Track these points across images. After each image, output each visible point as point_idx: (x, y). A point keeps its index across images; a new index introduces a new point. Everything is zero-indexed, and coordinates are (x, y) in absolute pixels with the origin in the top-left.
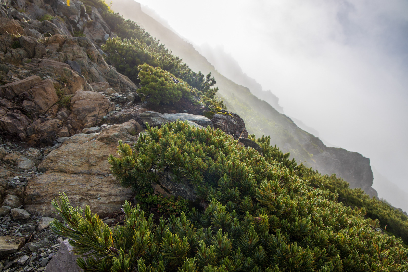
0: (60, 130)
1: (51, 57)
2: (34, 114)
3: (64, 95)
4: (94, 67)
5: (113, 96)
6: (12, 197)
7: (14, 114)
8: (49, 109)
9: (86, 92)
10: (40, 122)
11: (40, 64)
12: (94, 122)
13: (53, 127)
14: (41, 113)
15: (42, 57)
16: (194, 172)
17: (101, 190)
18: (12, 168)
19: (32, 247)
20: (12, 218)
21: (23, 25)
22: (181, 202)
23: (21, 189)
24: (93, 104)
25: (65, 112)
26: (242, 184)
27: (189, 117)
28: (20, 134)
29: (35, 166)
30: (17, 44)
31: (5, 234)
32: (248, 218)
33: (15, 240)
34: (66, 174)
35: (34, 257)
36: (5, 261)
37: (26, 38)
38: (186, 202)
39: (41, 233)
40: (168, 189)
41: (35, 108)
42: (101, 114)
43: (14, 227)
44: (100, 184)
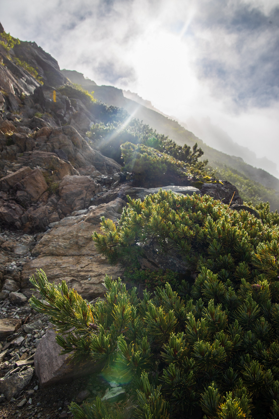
0: (51, 216)
1: (40, 149)
2: (27, 202)
3: (53, 182)
4: (79, 153)
5: (99, 178)
6: (10, 281)
7: (9, 205)
8: (40, 197)
9: (72, 177)
10: (33, 210)
11: (30, 156)
12: (82, 205)
13: (44, 214)
14: (33, 201)
15: (32, 150)
16: (180, 242)
17: (91, 270)
18: (10, 254)
19: (27, 329)
20: (11, 302)
21: (16, 124)
22: (170, 275)
23: (18, 273)
24: (79, 188)
25: (55, 198)
26: (236, 250)
27: (176, 189)
28: (16, 223)
29: (30, 251)
30: (11, 141)
31: (4, 317)
32: (244, 286)
33: (12, 322)
34: (57, 257)
35: (28, 338)
36: (4, 342)
37: (17, 134)
38: (175, 275)
39: (36, 315)
40: (156, 263)
41: (27, 197)
42: (88, 196)
43: (12, 310)
44: (90, 265)
